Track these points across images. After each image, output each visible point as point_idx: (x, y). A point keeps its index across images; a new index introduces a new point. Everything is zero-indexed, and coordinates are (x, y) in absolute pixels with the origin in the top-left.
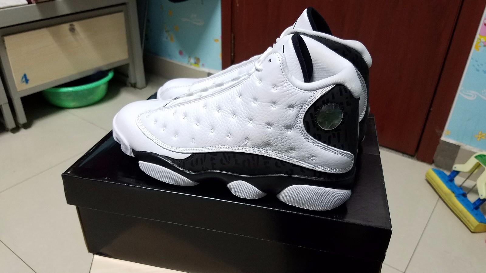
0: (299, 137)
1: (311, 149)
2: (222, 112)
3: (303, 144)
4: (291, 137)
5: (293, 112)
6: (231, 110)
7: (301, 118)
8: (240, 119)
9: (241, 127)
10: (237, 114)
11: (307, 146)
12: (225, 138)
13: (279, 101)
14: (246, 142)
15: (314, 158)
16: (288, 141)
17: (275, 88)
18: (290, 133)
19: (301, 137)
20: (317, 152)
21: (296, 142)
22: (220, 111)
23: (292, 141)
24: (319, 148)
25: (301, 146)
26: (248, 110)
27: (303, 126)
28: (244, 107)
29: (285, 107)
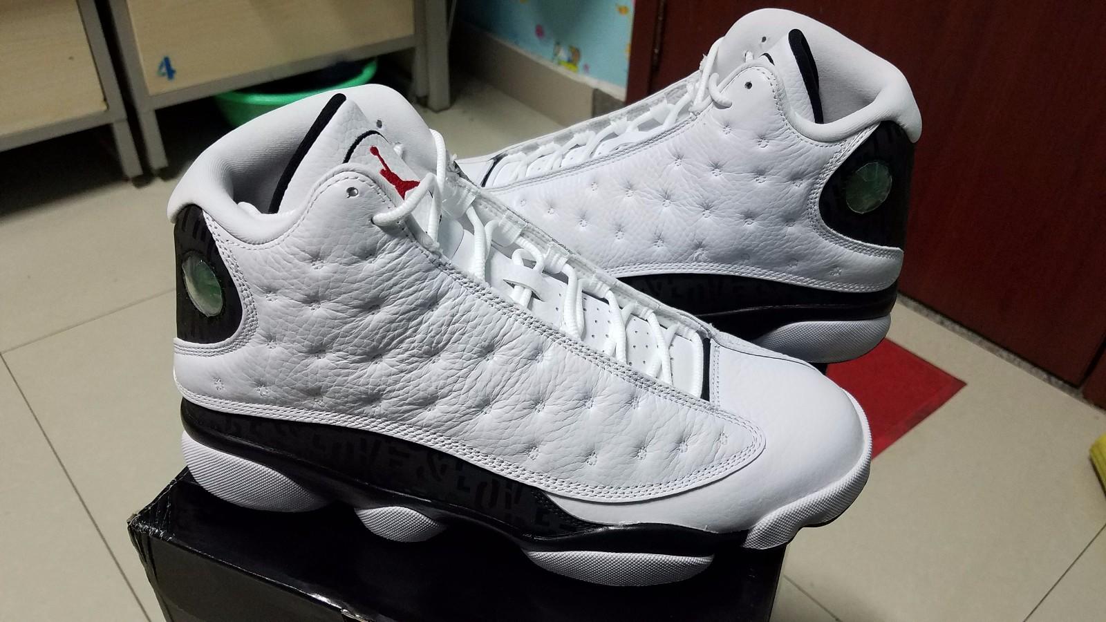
0: (808, 234)
1: (831, 253)
2: (639, 194)
3: (816, 247)
4: (794, 236)
5: (799, 187)
6: (660, 189)
7: (816, 198)
8: (683, 207)
9: (685, 224)
10: (673, 197)
11: (824, 250)
12: (649, 247)
13: (772, 168)
14: (698, 253)
15: (835, 270)
16: (788, 244)
17: (764, 142)
18: (792, 230)
19: (814, 234)
20: (843, 258)
21: (802, 245)
22: (630, 191)
23: (794, 244)
24: (847, 250)
25: (812, 251)
26: (701, 189)
27: (818, 212)
28: (691, 182)
29: (785, 179)
